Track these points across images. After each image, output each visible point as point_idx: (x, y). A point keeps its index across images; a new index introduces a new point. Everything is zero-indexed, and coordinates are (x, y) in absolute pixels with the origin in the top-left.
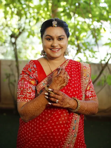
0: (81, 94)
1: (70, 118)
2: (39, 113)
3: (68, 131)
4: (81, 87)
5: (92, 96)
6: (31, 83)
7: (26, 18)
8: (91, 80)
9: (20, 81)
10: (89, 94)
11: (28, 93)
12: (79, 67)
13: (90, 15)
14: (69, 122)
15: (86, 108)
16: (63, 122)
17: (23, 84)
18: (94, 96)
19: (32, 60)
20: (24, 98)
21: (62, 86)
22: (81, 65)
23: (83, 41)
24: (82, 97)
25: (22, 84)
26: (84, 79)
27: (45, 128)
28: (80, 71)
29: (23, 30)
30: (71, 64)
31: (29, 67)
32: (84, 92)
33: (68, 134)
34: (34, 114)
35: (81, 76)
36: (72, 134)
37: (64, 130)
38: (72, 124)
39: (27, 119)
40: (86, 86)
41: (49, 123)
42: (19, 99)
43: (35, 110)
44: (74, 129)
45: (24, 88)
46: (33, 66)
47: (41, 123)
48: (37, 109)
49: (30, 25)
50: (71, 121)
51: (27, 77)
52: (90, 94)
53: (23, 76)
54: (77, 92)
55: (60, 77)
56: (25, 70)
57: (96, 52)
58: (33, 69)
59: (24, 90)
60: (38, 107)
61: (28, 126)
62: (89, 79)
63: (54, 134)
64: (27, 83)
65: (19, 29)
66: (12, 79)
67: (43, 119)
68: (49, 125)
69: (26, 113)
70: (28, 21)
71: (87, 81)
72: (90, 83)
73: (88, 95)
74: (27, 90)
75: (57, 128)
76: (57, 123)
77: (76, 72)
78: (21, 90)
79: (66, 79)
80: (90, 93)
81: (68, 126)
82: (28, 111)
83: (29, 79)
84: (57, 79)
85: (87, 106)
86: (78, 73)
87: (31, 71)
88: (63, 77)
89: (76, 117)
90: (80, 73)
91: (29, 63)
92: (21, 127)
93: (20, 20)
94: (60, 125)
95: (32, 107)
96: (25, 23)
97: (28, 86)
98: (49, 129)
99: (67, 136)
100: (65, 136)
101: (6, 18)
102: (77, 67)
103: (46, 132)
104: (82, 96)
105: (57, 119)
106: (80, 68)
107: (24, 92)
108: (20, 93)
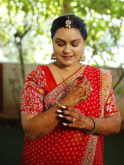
0: (99, 109)
1: (86, 139)
2: (48, 130)
3: (82, 155)
4: (99, 100)
5: (113, 112)
6: (39, 92)
7: (34, 14)
8: (112, 92)
9: (25, 90)
10: (109, 108)
11: (35, 103)
12: (97, 75)
13: (109, 11)
14: (84, 144)
15: (105, 128)
16: (76, 144)
17: (29, 93)
18: (116, 112)
19: (40, 66)
20: (30, 110)
21: (81, 99)
22: (100, 72)
23: (100, 42)
24: (100, 113)
25: (27, 93)
26: (104, 90)
27: (55, 150)
28: (99, 79)
29: (30, 28)
30: (88, 70)
31: (37, 73)
32: (103, 107)
33: (83, 158)
34: (42, 131)
35: (100, 86)
36: (88, 159)
37: (77, 153)
38: (87, 146)
39: (33, 137)
40: (106, 98)
41: (59, 144)
42: (24, 111)
43: (44, 126)
44: (90, 152)
45: (30, 98)
46: (41, 73)
47: (49, 144)
48: (47, 126)
49: (38, 22)
50: (87, 143)
51: (34, 85)
52: (111, 109)
53: (29, 83)
54: (94, 107)
55: (80, 87)
56: (31, 76)
57: (116, 54)
58: (40, 76)
59: (31, 101)
60: (49, 122)
61: (34, 146)
62: (110, 90)
63: (65, 158)
64: (34, 92)
65: (25, 27)
66: (16, 85)
67: (51, 139)
68: (59, 147)
69: (32, 129)
70: (35, 18)
71: (108, 93)
72: (111, 95)
73: (109, 111)
74: (35, 100)
75: (69, 151)
76: (69, 145)
77: (94, 82)
78: (26, 101)
79: (88, 91)
80: (111, 107)
81: (82, 149)
82: (35, 127)
83: (36, 87)
84: (77, 90)
85: (107, 125)
86: (96, 82)
87: (38, 78)
88: (84, 88)
89: (93, 137)
90: (98, 83)
91: (37, 68)
92: (26, 146)
93: (25, 17)
94: (73, 147)
95: (40, 121)
96: (32, 20)
97: (36, 95)
98: (59, 152)
99: (81, 160)
100: (79, 161)
101: (9, 14)
102: (95, 74)
103: (56, 156)
104: (100, 111)
105: (70, 139)
106: (99, 75)
107: (30, 103)
108: (25, 104)
